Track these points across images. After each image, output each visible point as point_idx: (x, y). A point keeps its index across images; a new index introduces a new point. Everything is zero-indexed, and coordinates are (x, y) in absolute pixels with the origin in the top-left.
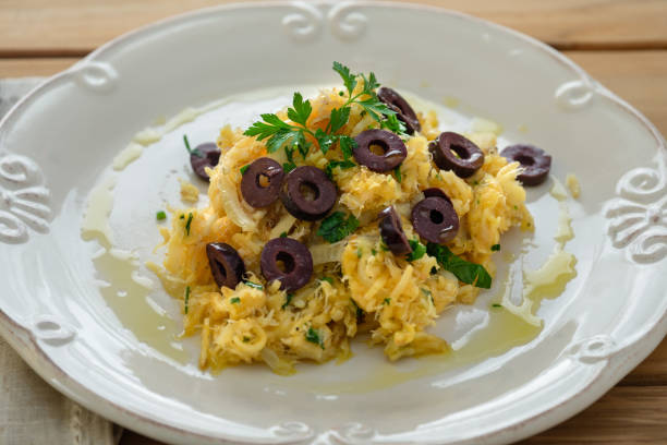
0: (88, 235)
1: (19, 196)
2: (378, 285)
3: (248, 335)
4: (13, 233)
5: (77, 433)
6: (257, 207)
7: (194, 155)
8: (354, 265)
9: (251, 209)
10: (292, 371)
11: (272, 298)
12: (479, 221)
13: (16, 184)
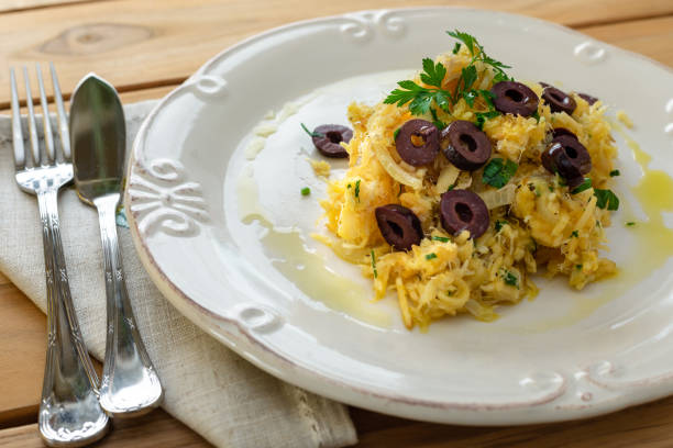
0: (248, 220)
1: (176, 193)
2: (565, 220)
3: (452, 289)
4: (182, 227)
5: (311, 421)
6: (418, 166)
7: (315, 137)
8: (532, 204)
9: (412, 168)
10: (494, 317)
11: (462, 249)
12: (597, 152)
13: (170, 183)
